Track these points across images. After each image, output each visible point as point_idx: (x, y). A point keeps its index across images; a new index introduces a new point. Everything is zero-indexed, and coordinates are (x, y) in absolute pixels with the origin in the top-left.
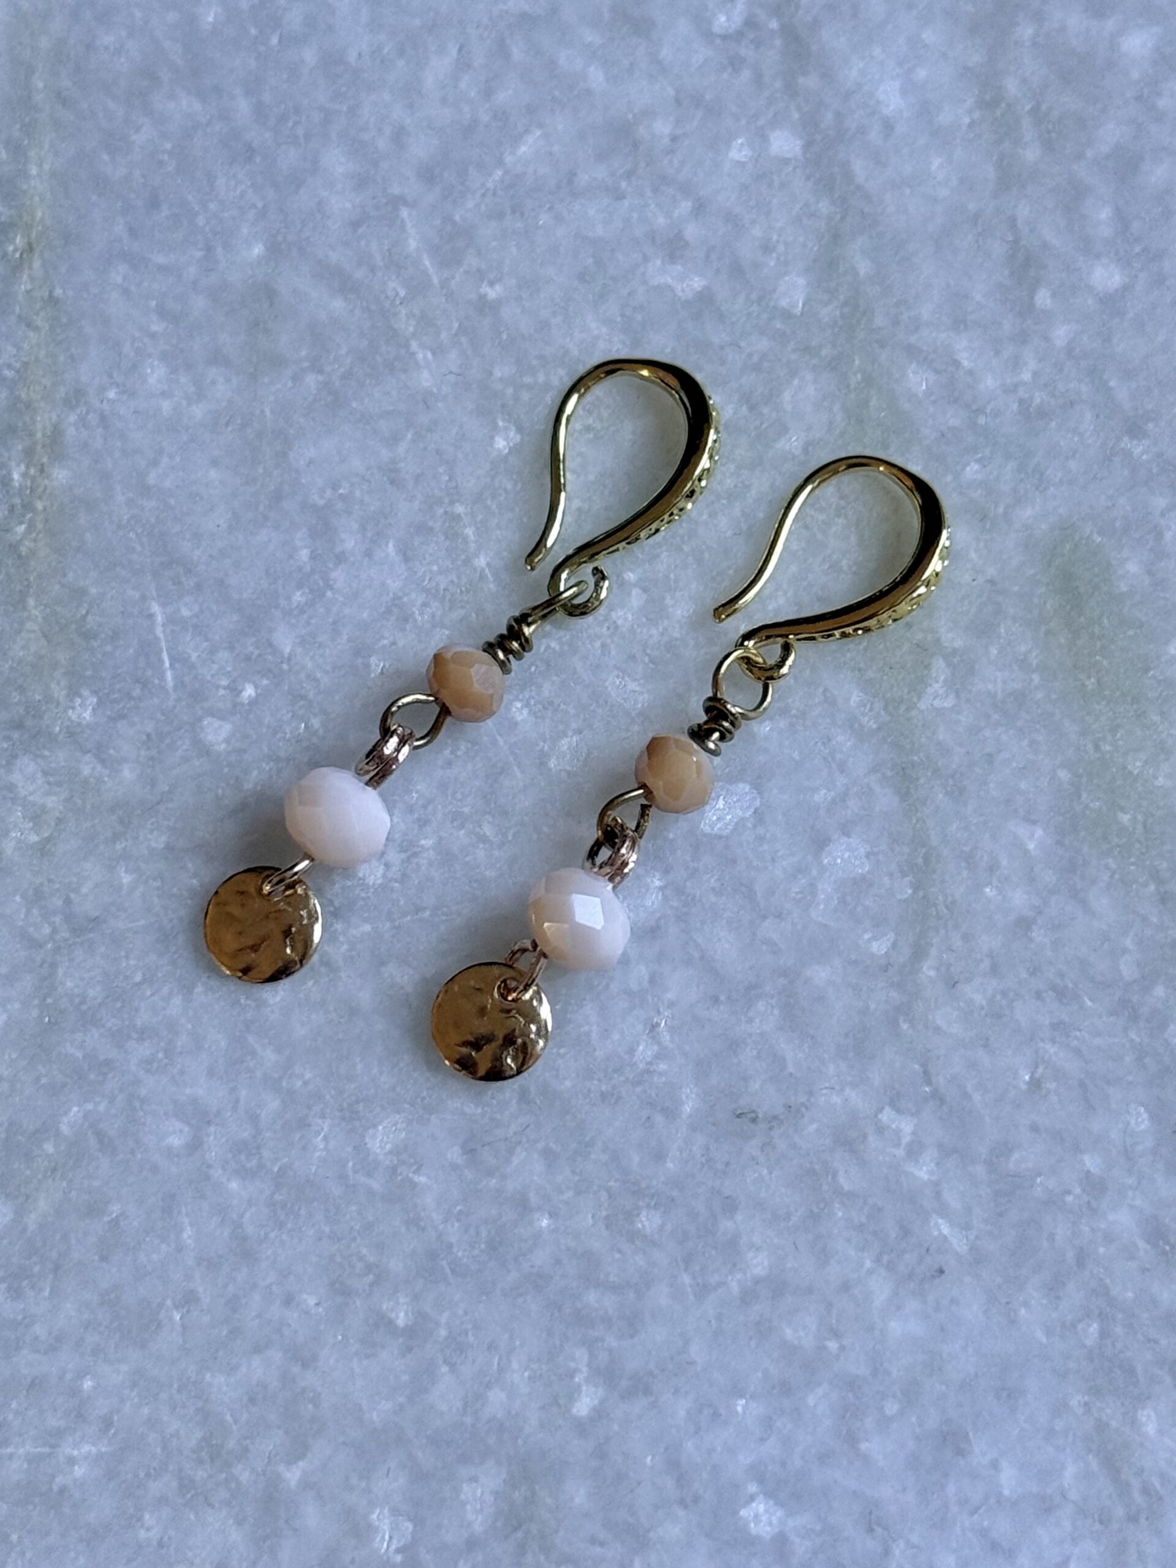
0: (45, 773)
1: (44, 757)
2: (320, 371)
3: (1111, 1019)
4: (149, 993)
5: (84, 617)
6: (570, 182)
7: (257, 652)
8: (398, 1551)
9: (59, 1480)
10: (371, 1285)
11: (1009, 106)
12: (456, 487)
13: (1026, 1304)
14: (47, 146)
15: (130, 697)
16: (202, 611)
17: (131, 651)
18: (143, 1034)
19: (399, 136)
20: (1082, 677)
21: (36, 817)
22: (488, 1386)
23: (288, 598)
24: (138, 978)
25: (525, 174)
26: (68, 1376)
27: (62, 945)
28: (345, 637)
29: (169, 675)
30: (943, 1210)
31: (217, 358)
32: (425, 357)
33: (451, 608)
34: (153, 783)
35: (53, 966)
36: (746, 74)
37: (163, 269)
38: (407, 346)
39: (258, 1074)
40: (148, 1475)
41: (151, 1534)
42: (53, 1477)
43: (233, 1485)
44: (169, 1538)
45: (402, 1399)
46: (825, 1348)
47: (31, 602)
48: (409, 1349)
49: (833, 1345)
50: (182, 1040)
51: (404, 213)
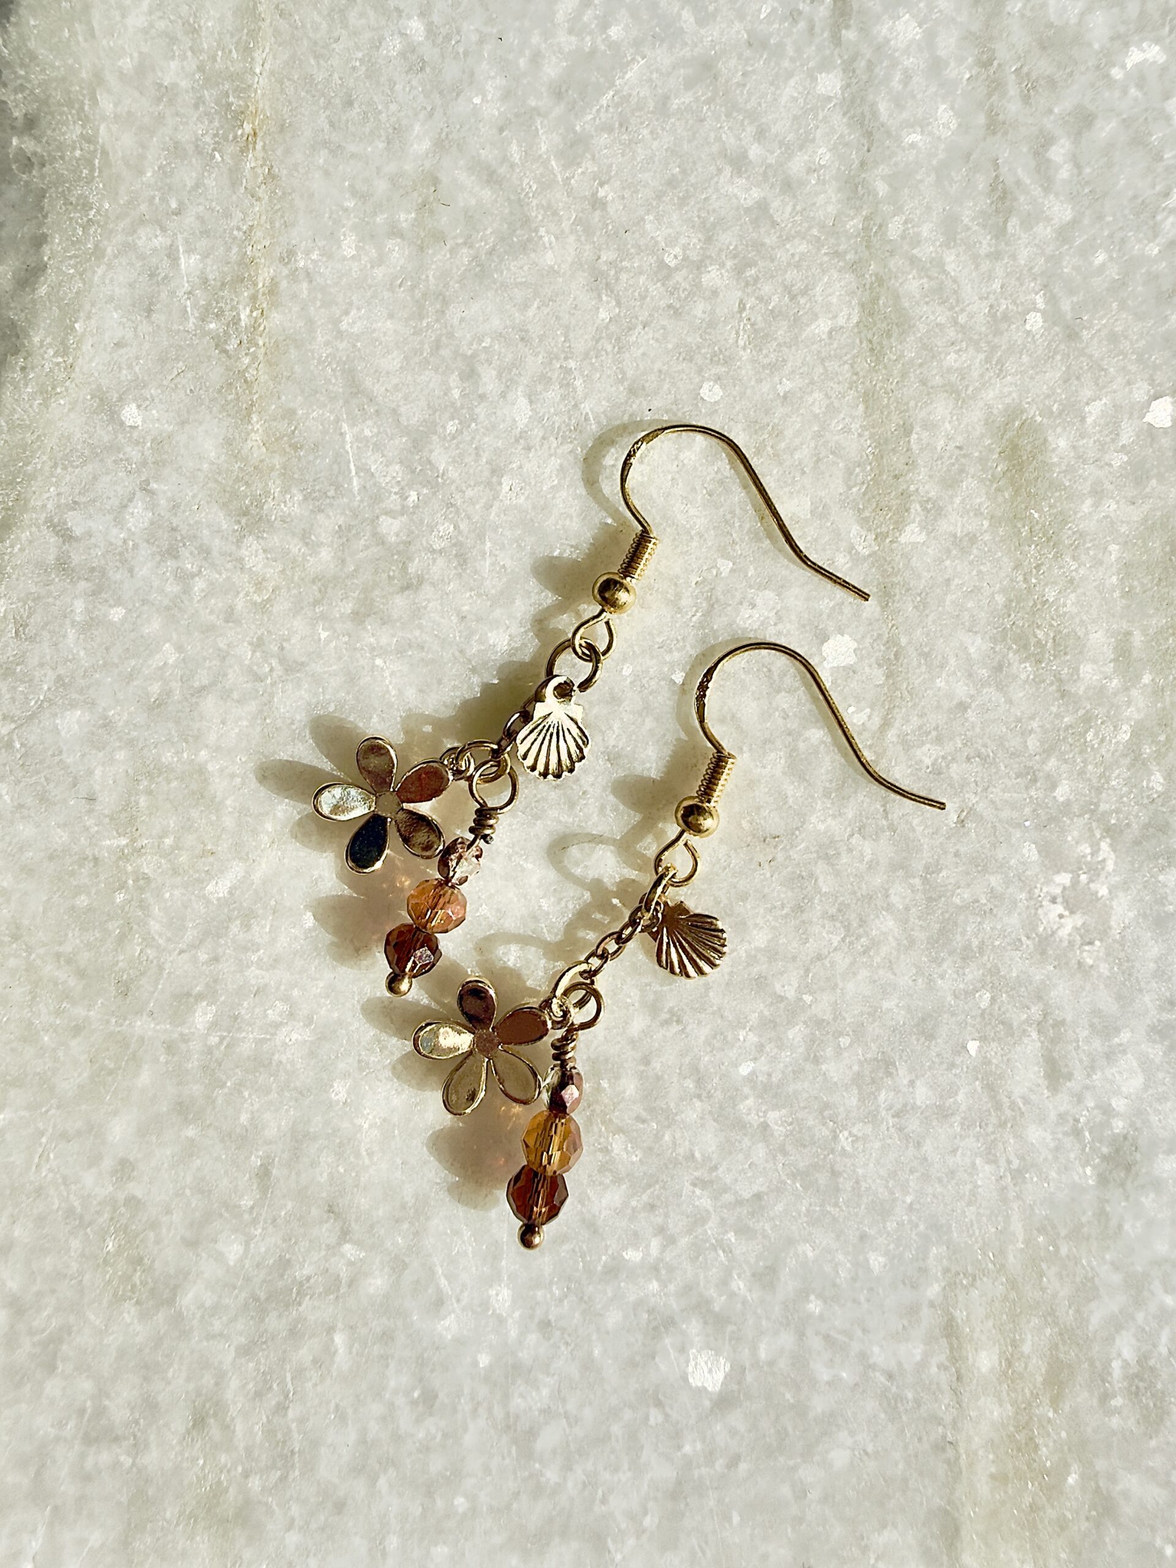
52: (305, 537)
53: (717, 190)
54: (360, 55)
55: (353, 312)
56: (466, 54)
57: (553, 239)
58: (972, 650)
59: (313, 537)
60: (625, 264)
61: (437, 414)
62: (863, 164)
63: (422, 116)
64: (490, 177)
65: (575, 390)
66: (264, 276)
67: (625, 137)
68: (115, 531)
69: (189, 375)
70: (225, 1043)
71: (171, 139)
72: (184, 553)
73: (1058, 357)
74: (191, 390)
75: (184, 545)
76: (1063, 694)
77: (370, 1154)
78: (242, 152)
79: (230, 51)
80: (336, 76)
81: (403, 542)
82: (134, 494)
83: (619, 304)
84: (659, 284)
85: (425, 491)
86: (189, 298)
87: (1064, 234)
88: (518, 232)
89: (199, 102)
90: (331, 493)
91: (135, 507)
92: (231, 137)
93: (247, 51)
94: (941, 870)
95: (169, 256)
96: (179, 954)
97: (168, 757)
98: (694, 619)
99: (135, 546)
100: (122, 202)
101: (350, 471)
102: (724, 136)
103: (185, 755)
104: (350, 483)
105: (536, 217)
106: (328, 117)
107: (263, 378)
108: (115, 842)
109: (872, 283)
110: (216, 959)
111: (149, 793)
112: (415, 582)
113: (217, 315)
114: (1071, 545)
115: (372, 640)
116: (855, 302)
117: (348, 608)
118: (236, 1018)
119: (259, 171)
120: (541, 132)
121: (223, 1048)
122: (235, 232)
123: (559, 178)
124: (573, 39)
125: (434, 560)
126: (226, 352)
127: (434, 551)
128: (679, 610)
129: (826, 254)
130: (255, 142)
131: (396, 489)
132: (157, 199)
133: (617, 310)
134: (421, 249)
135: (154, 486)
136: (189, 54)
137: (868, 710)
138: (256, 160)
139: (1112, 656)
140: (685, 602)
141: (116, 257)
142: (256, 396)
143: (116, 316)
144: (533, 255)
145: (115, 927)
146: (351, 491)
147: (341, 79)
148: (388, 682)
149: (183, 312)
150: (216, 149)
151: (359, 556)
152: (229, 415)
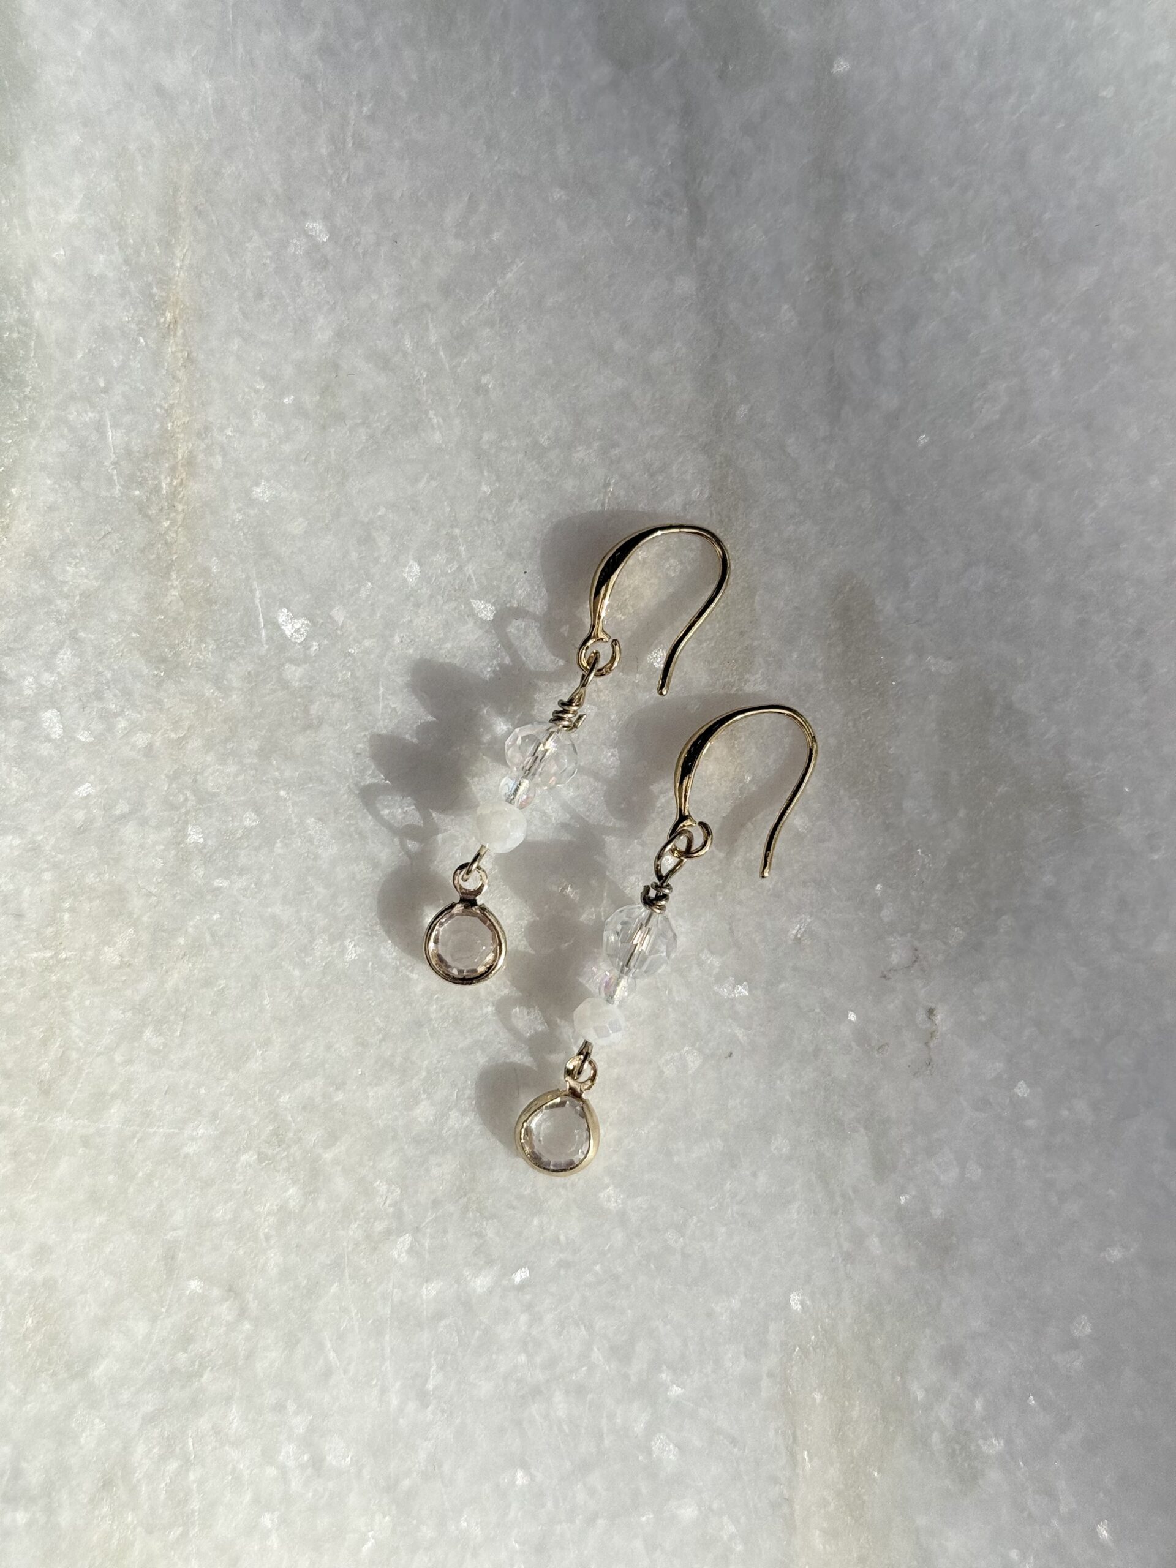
0: (181, 694)
1: (180, 682)
2: (368, 427)
3: (849, 902)
4: (246, 845)
5: (208, 589)
6: (540, 302)
7: (321, 621)
8: (389, 1206)
9: (184, 1150)
10: (380, 1041)
11: (836, 269)
12: (455, 516)
13: (781, 1078)
14: (187, 246)
15: (238, 646)
16: (286, 590)
17: (239, 613)
18: (242, 871)
19: (427, 260)
20: (849, 677)
21: (176, 724)
22: (450, 1109)
23: (343, 586)
24: (239, 834)
25: (510, 294)
26: (191, 1086)
27: (191, 809)
28: (378, 615)
29: (263, 633)
30: (735, 1016)
32: (438, 421)
33: (447, 601)
34: (252, 705)
35: (186, 822)
36: (662, 232)
37: (264, 343)
38: (427, 413)
39: (315, 902)
40: (239, 1149)
41: (239, 1187)
42: (180, 1148)
43: (291, 1160)
44: (251, 1189)
45: (396, 1113)
46: (657, 1097)
47: (174, 576)
48: (403, 1083)
49: (661, 1096)
50: (267, 877)
51: (428, 316)
52: (218, 681)
53: (586, 379)
54: (270, 253)
55: (263, 483)
56: (364, 254)
57: (441, 420)
59: (225, 682)
60: (505, 443)
61: (338, 573)
62: (714, 357)
63: (325, 308)
64: (386, 365)
65: (459, 554)
66: (183, 449)
67: (505, 331)
68: (46, 675)
69: (115, 536)
70: (138, 1136)
71: (100, 325)
72: (109, 695)
73: (885, 529)
74: (117, 550)
75: (109, 687)
76: (888, 827)
77: (267, 1237)
78: (164, 337)
79: (154, 248)
80: (248, 271)
81: (306, 686)
82: (64, 642)
83: (499, 479)
84: (534, 463)
85: (326, 642)
86: (115, 468)
87: (891, 420)
88: (410, 415)
89: (125, 292)
90: (242, 643)
91: (65, 654)
92: (154, 324)
93: (167, 246)
95: (97, 429)
96: (98, 1056)
97: (90, 879)
99: (64, 689)
100: (55, 380)
101: (259, 623)
102: (592, 331)
103: (107, 876)
104: (259, 634)
105: (427, 400)
106: (241, 308)
107: (182, 540)
108: (41, 955)
109: (721, 463)
110: (130, 1061)
111: (72, 910)
112: (315, 722)
113: (141, 484)
114: (896, 694)
115: (277, 773)
116: (706, 479)
117: (254, 745)
118: (147, 1114)
119: (179, 355)
120: (431, 325)
121: (136, 1141)
122: (158, 410)
123: (447, 366)
124: (460, 242)
125: (334, 703)
126: (146, 516)
127: (333, 696)
129: (681, 437)
130: (176, 330)
131: (299, 640)
132: (87, 378)
133: (497, 485)
134: (324, 427)
135: (82, 634)
136: (116, 249)
138: (177, 345)
139: (931, 793)
141: (49, 429)
142: (175, 556)
143: (49, 482)
144: (423, 435)
145: (38, 1032)
146: (260, 641)
147: (253, 274)
148: (290, 811)
149: (110, 481)
150: (139, 335)
151: (266, 699)
152: (150, 573)
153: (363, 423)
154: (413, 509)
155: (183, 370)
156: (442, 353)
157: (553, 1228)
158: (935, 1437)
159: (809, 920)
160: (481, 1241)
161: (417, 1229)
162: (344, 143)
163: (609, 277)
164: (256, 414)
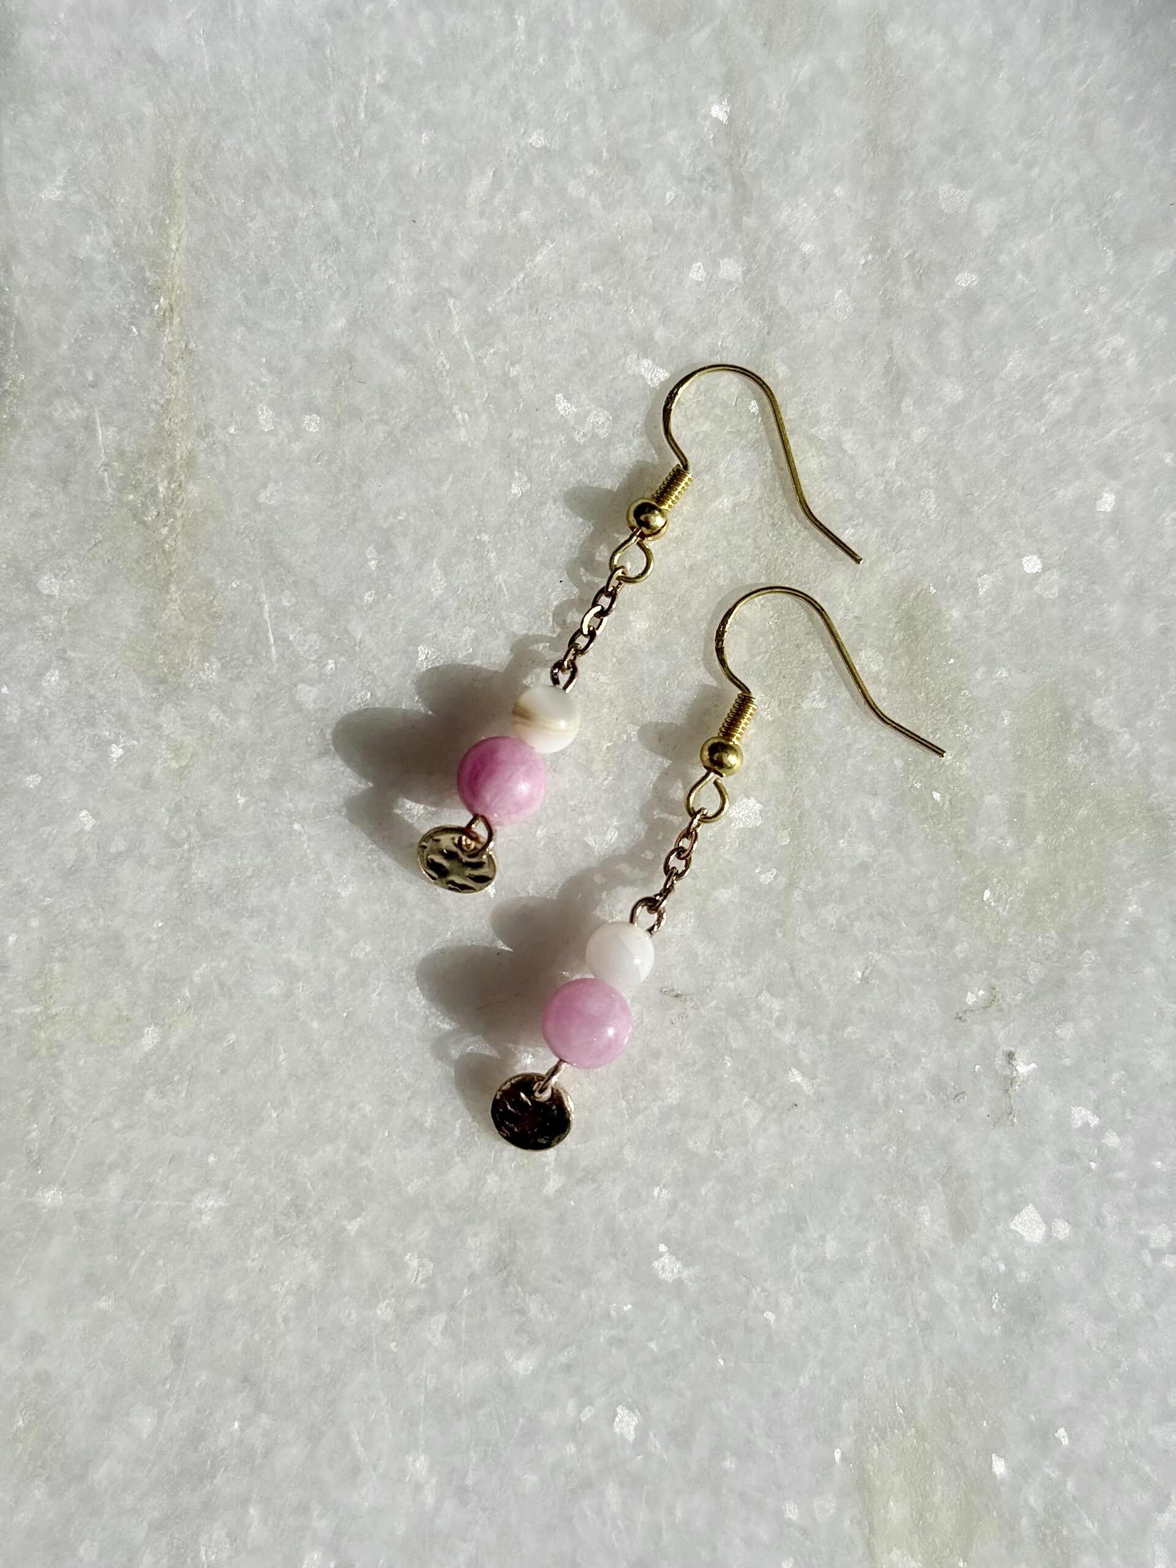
0: (183, 718)
1: (180, 705)
2: (387, 423)
3: (919, 938)
4: (256, 884)
5: (211, 602)
6: (573, 287)
7: (337, 637)
8: (422, 1282)
9: (192, 1224)
10: (409, 1099)
11: (893, 252)
12: (483, 520)
13: (850, 1132)
14: (183, 227)
15: (246, 665)
16: (297, 603)
17: (246, 629)
18: (254, 913)
19: (448, 241)
20: (915, 692)
21: (177, 751)
22: (487, 1172)
23: (361, 598)
24: (249, 872)
25: (540, 278)
26: (199, 1153)
27: (195, 846)
28: (401, 629)
29: (273, 649)
30: (798, 1065)
31: (311, 407)
32: (463, 417)
33: (476, 613)
34: (261, 730)
35: (190, 860)
36: (705, 211)
37: (270, 333)
38: (450, 408)
39: (334, 947)
40: (253, 1223)
41: (255, 1263)
42: (188, 1221)
43: (311, 1233)
44: (268, 1267)
45: (428, 1178)
46: (714, 1155)
47: (173, 588)
48: (435, 1144)
49: (719, 1154)
50: (281, 919)
51: (451, 302)
52: (223, 704)
53: (624, 371)
54: (275, 234)
55: (271, 485)
56: (379, 234)
57: (466, 416)
58: (873, 812)
59: (231, 705)
60: (537, 441)
61: (354, 584)
62: (763, 346)
63: (337, 295)
64: (405, 355)
65: (489, 562)
66: (181, 448)
67: (535, 318)
68: (31, 699)
69: (107, 545)
70: (140, 1211)
71: (87, 312)
72: (101, 721)
73: (951, 532)
74: (109, 560)
75: (102, 712)
76: (960, 855)
77: (286, 1320)
78: (159, 326)
79: (147, 228)
80: (252, 253)
81: (320, 710)
82: (51, 662)
83: (530, 480)
84: (568, 461)
85: (343, 659)
86: (106, 470)
87: (955, 413)
88: (432, 410)
89: (114, 277)
90: (250, 661)
91: (51, 676)
92: (148, 312)
93: (162, 227)
94: (846, 1026)
95: (86, 428)
96: (93, 1122)
97: (84, 924)
98: (606, 783)
100: (38, 374)
101: (268, 640)
102: (630, 318)
103: (102, 921)
104: (268, 652)
105: (450, 395)
106: (244, 294)
107: (182, 549)
108: (28, 1010)
110: (130, 1127)
111: (63, 959)
113: (135, 487)
114: (966, 710)
115: (290, 805)
116: (757, 478)
117: (265, 773)
118: (150, 1186)
119: (176, 345)
120: (454, 312)
121: (137, 1216)
122: (153, 406)
123: (472, 357)
124: (484, 222)
126: (144, 523)
128: (591, 774)
129: (729, 433)
130: (172, 318)
131: (313, 658)
132: (74, 371)
133: (529, 486)
134: (338, 425)
135: (71, 654)
136: (105, 228)
137: (774, 871)
138: (173, 335)
139: (1007, 818)
140: (597, 766)
141: (31, 427)
142: (175, 566)
143: (32, 486)
144: (447, 432)
145: (26, 1095)
146: (270, 659)
147: (256, 257)
148: (305, 846)
149: (101, 483)
150: (132, 323)
151: (277, 723)
152: (147, 585)
153: (380, 420)
154: (437, 513)
155: (181, 361)
156: (466, 343)
157: (602, 1302)
158: (1024, 1521)
159: (877, 958)
160: (524, 1319)
161: (453, 1307)
162: (356, 114)
163: (648, 259)
164: (262, 410)
